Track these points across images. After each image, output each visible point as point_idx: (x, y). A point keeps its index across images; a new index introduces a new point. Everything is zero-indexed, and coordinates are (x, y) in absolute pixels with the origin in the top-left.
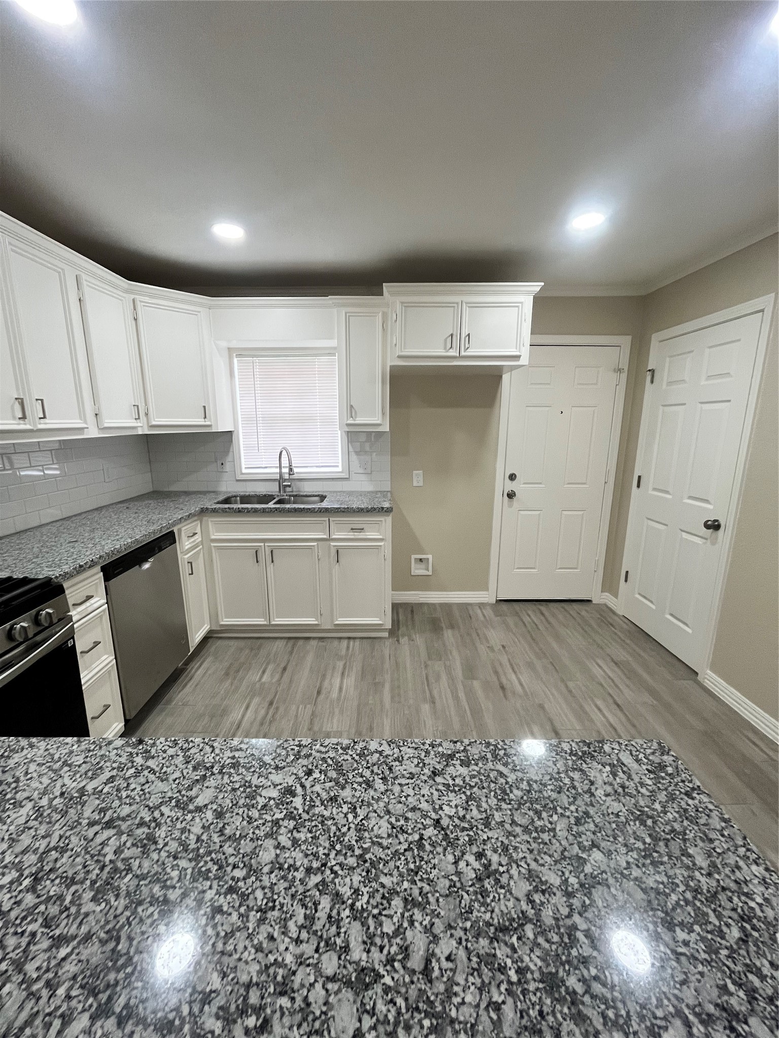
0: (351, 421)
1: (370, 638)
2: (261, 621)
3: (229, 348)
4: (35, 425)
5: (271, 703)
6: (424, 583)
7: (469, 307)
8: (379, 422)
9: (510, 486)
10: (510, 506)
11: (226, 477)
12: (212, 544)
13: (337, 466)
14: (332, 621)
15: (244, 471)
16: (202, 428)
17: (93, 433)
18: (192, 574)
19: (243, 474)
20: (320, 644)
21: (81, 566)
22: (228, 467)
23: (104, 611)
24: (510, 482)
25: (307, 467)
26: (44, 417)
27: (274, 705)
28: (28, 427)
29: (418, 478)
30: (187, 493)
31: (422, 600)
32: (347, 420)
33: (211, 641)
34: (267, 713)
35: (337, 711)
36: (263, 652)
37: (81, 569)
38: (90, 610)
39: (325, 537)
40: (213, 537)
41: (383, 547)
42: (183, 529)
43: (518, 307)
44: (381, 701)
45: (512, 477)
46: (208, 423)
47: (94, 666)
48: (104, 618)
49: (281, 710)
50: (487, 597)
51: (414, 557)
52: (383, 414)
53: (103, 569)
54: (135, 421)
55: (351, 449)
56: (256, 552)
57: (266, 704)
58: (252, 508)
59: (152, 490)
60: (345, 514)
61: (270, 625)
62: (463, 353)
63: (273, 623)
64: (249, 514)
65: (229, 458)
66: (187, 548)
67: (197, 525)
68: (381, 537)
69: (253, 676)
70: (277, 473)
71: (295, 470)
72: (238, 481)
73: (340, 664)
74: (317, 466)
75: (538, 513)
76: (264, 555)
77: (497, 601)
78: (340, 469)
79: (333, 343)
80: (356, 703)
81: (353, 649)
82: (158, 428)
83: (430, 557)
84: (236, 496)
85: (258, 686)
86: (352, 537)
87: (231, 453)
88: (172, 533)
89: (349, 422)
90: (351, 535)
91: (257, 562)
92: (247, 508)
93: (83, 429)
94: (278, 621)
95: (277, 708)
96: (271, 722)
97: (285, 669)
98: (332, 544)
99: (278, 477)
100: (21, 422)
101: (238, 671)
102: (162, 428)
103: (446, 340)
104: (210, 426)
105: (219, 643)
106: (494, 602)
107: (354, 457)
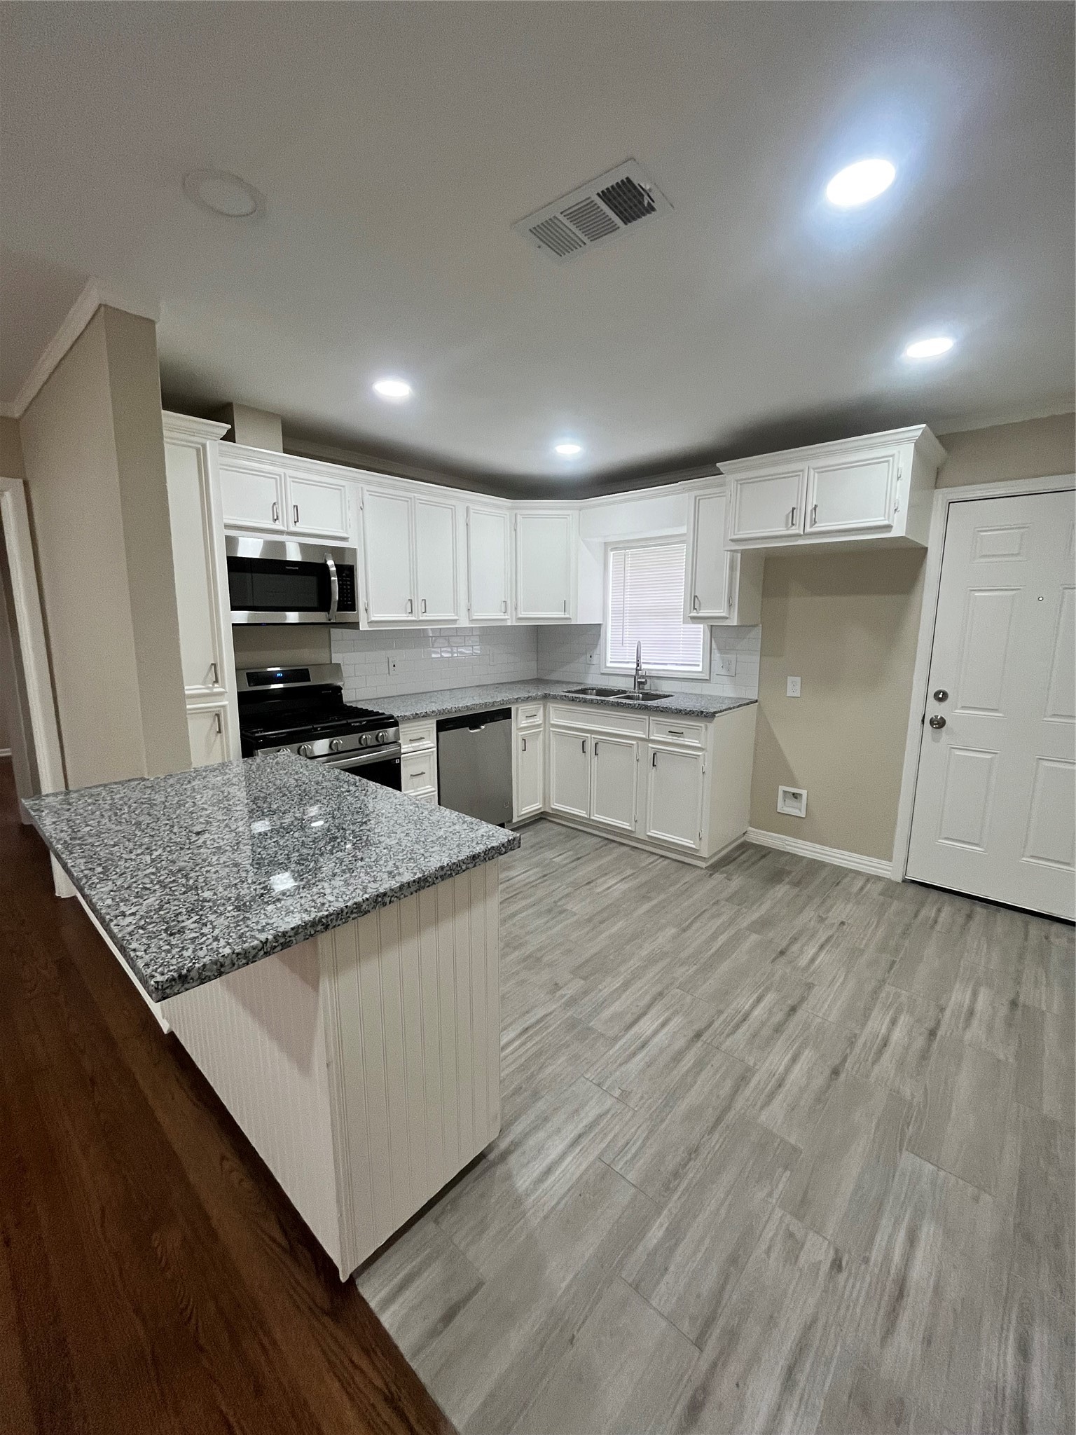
0: (694, 614)
1: (684, 863)
2: (582, 813)
3: (605, 543)
4: (418, 617)
5: (545, 876)
6: (793, 826)
7: (818, 473)
8: (723, 615)
9: (936, 710)
10: (936, 740)
11: (593, 669)
12: (551, 729)
13: (698, 665)
14: (645, 832)
15: (609, 665)
16: (564, 621)
17: (464, 623)
18: (525, 750)
19: (606, 667)
20: (631, 852)
21: (417, 714)
22: (595, 660)
23: (432, 752)
24: (936, 703)
25: (666, 664)
26: (425, 612)
27: (545, 878)
28: (413, 618)
29: (794, 687)
30: (558, 682)
31: (789, 849)
32: (690, 612)
33: (543, 821)
34: (536, 880)
35: (588, 900)
36: (574, 842)
37: (416, 717)
38: (421, 748)
39: (644, 736)
40: (552, 722)
41: (702, 758)
42: (520, 708)
43: (887, 461)
44: (635, 909)
45: (941, 697)
46: (567, 616)
47: (419, 789)
48: (432, 758)
49: (547, 883)
50: (890, 870)
51: (782, 788)
52: (730, 605)
53: (438, 723)
54: (503, 614)
55: (714, 646)
56: (583, 742)
57: (541, 875)
58: (583, 698)
59: (536, 677)
60: (662, 714)
61: (589, 819)
62: (808, 530)
63: (593, 818)
64: (579, 703)
65: (597, 651)
66: (522, 725)
67: (538, 710)
68: (699, 745)
69: (549, 855)
70: (632, 669)
71: (644, 666)
72: (602, 674)
73: (629, 872)
74: (677, 664)
75: (989, 756)
76: (590, 747)
77: (904, 881)
78: (699, 669)
79: (683, 530)
80: (610, 902)
81: (657, 865)
82: (527, 621)
83: (804, 792)
84: (593, 689)
85: (547, 862)
86: (671, 741)
87: (598, 647)
88: (509, 710)
89: (692, 615)
90: (669, 739)
91: (584, 752)
92: (579, 698)
93: (456, 620)
94: (596, 817)
95: (546, 880)
96: (533, 886)
97: (578, 859)
98: (650, 745)
99: (634, 672)
100: (410, 615)
101: (541, 848)
102: (524, 621)
103: (787, 516)
104: (569, 619)
105: (548, 825)
106: (899, 880)
107: (716, 655)
